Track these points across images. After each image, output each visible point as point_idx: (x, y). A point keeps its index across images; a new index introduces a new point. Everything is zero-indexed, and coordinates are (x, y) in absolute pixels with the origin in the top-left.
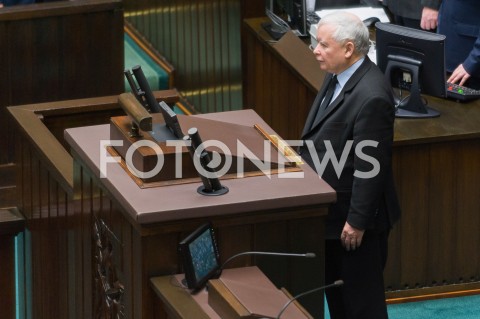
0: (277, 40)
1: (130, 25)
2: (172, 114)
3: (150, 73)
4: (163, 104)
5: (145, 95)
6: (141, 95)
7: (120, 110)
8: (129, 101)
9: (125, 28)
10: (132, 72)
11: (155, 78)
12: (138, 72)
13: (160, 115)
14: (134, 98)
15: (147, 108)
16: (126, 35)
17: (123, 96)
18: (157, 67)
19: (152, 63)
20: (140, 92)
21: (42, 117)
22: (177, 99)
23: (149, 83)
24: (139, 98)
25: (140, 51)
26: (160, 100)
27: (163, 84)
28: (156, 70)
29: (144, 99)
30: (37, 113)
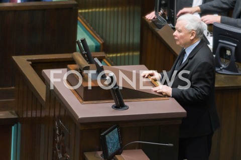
0: (160, 28)
1: (81, 17)
2: (101, 65)
3: (90, 43)
4: (96, 60)
5: (87, 54)
6: (85, 54)
7: (72, 61)
8: (78, 56)
9: (79, 18)
10: (80, 41)
11: (93, 46)
12: (83, 41)
13: (94, 65)
14: (81, 55)
15: (88, 61)
16: (78, 22)
17: (75, 53)
18: (95, 40)
19: (92, 38)
20: (84, 52)
21: (31, 63)
22: (104, 57)
23: (90, 48)
24: (83, 55)
25: (86, 30)
26: (95, 57)
27: (97, 49)
28: (94, 41)
29: (86, 56)
30: (28, 60)
